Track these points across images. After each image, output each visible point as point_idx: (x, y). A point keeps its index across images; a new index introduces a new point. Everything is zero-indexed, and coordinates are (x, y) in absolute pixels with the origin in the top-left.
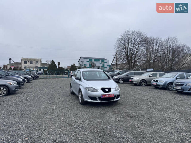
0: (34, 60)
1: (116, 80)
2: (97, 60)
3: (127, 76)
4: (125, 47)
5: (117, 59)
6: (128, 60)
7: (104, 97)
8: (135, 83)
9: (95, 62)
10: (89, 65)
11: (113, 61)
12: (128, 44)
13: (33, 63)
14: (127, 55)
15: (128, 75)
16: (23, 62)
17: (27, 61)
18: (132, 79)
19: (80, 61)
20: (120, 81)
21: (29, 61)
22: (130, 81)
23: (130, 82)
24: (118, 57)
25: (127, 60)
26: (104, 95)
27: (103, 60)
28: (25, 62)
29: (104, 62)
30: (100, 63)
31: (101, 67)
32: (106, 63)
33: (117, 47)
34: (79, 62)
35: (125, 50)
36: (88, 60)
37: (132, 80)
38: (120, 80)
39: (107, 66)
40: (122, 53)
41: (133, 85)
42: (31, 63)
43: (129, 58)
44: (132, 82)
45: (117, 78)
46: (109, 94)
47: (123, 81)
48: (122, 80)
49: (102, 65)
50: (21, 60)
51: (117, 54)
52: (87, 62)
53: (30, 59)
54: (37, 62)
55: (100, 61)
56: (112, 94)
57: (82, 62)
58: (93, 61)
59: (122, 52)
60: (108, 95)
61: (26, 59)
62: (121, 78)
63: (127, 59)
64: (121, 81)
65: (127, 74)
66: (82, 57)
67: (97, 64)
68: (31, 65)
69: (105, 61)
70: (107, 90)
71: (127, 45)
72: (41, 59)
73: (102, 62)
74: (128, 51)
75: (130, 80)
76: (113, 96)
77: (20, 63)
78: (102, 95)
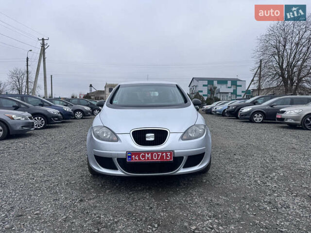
1: (246, 115)
2: (223, 82)
3: (272, 106)
4: (279, 52)
5: (260, 78)
6: (283, 77)
7: (135, 159)
8: (288, 121)
9: (219, 87)
10: (207, 91)
11: (253, 80)
12: (285, 46)
14: (281, 67)
15: (275, 104)
16: (108, 90)
18: (283, 112)
19: (192, 85)
20: (255, 119)
22: (277, 117)
23: (278, 119)
24: (262, 73)
25: (281, 78)
26: (137, 153)
27: (234, 82)
28: (110, 90)
29: (237, 86)
30: (229, 87)
31: (230, 95)
32: (241, 86)
33: (261, 53)
34: (191, 87)
35: (277, 57)
36: (206, 83)
37: (283, 115)
38: (256, 115)
39: (243, 92)
40: (270, 64)
41: (283, 127)
43: (286, 72)
44: (282, 119)
45: (249, 112)
46: (157, 152)
47: (262, 119)
48: (260, 115)
49: (231, 90)
50: (105, 87)
51: (260, 67)
52: (204, 86)
55: (229, 83)
56: (166, 152)
57: (194, 87)
58: (215, 83)
59: (272, 61)
60: (152, 152)
61: (112, 85)
62: (258, 112)
63: (282, 75)
64: (258, 118)
65: (273, 102)
66: (196, 78)
67: (223, 88)
69: (238, 83)
70: (150, 137)
71: (281, 48)
73: (232, 85)
74: (283, 61)
75: (279, 116)
76: (169, 158)
77: (104, 91)
78: (128, 152)
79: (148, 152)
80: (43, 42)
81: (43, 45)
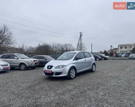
0: (128, 45)
17: (123, 47)
28: (121, 48)
42: (126, 48)
50: (118, 46)
53: (125, 45)
54: (131, 47)
61: (122, 45)
68: (126, 49)
70: (49, 67)
72: (134, 44)
76: (51, 72)
77: (118, 48)
78: (45, 70)
79: (48, 71)
81: (81, 34)
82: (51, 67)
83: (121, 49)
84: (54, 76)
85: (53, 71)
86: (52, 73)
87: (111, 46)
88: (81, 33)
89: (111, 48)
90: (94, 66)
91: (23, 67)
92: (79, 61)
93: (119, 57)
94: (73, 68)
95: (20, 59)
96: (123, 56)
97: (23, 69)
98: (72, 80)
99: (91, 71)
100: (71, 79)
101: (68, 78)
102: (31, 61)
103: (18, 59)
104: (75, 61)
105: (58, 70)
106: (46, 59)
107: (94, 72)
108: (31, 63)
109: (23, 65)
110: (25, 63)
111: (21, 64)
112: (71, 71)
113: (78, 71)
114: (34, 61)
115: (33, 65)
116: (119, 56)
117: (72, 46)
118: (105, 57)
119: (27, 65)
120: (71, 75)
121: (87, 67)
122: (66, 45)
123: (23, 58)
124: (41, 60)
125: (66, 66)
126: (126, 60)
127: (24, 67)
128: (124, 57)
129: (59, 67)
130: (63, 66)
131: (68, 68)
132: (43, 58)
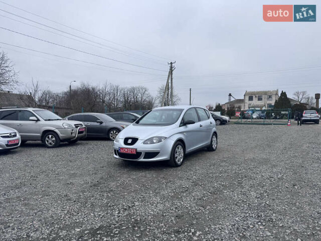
0: (265, 93)
7: (122, 151)
13: (263, 99)
16: (247, 98)
17: (254, 96)
21: (257, 96)
26: (122, 148)
28: (251, 99)
42: (260, 99)
46: (130, 148)
50: (245, 95)
53: (258, 93)
54: (270, 97)
56: (133, 149)
61: (252, 92)
68: (260, 101)
70: (130, 141)
72: (277, 90)
76: (134, 152)
77: (243, 100)
78: (119, 148)
79: (126, 148)
80: (172, 65)
81: (171, 67)
82: (135, 140)
83: (251, 102)
84: (142, 159)
85: (139, 150)
86: (138, 154)
87: (230, 95)
88: (171, 63)
89: (230, 99)
90: (214, 139)
91: (50, 140)
92: (190, 127)
93: (248, 118)
94: (180, 142)
95: (42, 122)
96: (254, 116)
97: (50, 144)
98: (179, 168)
99: (209, 149)
100: (177, 166)
101: (170, 164)
102: (70, 125)
103: (38, 120)
104: (183, 129)
105: (150, 147)
106: (101, 123)
107: (215, 150)
108: (70, 130)
109: (50, 136)
110: (57, 131)
111: (47, 133)
112: (177, 149)
113: (189, 150)
114: (77, 126)
115: (73, 135)
116: (246, 116)
117: (146, 93)
118: (221, 118)
119: (60, 135)
120: (176, 157)
121: (202, 141)
122: (133, 90)
123: (49, 120)
124: (89, 123)
125: (166, 138)
126: (264, 124)
127: (54, 139)
128: (257, 118)
129: (150, 141)
130: (160, 139)
131: (171, 143)
132: (95, 119)
